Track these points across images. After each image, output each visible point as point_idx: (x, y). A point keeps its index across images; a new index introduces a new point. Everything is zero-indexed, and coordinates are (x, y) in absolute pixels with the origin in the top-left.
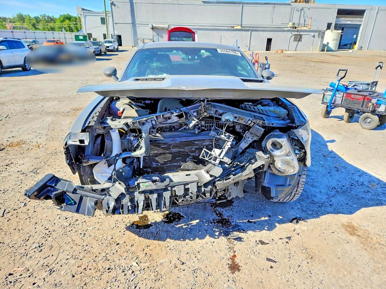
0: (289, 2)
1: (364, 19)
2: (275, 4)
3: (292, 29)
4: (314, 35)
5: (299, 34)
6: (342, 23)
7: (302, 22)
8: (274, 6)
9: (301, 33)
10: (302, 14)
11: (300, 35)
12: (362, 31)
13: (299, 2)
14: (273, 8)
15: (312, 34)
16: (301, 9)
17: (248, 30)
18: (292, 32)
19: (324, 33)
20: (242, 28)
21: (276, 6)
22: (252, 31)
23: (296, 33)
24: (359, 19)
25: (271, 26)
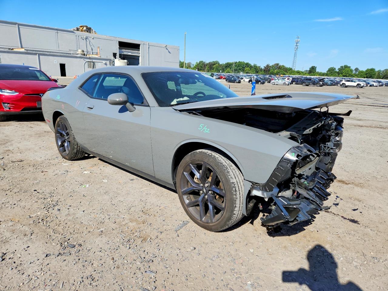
0: (72, 30)
1: (140, 52)
2: (57, 30)
3: (82, 56)
4: (106, 63)
5: (91, 61)
6: (125, 54)
7: (90, 50)
8: (56, 31)
9: (94, 61)
10: (88, 42)
11: (93, 62)
12: (141, 61)
13: (81, 31)
14: (57, 33)
15: (104, 62)
16: (86, 38)
17: (36, 54)
18: (85, 59)
19: (114, 62)
20: (26, 51)
21: (58, 31)
22: (39, 55)
23: (89, 60)
24: (137, 52)
25: (58, 52)
